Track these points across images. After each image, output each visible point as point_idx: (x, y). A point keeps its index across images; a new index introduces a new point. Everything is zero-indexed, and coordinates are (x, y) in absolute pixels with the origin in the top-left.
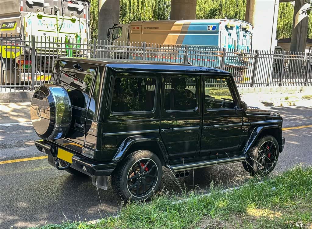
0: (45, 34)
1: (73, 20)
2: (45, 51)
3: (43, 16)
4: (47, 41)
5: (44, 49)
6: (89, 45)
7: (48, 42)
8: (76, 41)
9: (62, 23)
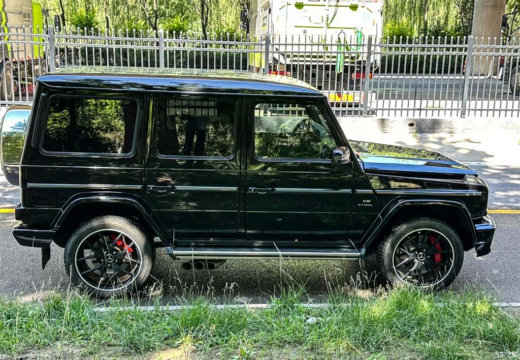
0: (305, 32)
1: (353, 7)
2: (305, 56)
3: (304, 4)
4: (308, 42)
5: (303, 54)
6: (378, 45)
7: (311, 43)
8: (356, 40)
9: (336, 13)
